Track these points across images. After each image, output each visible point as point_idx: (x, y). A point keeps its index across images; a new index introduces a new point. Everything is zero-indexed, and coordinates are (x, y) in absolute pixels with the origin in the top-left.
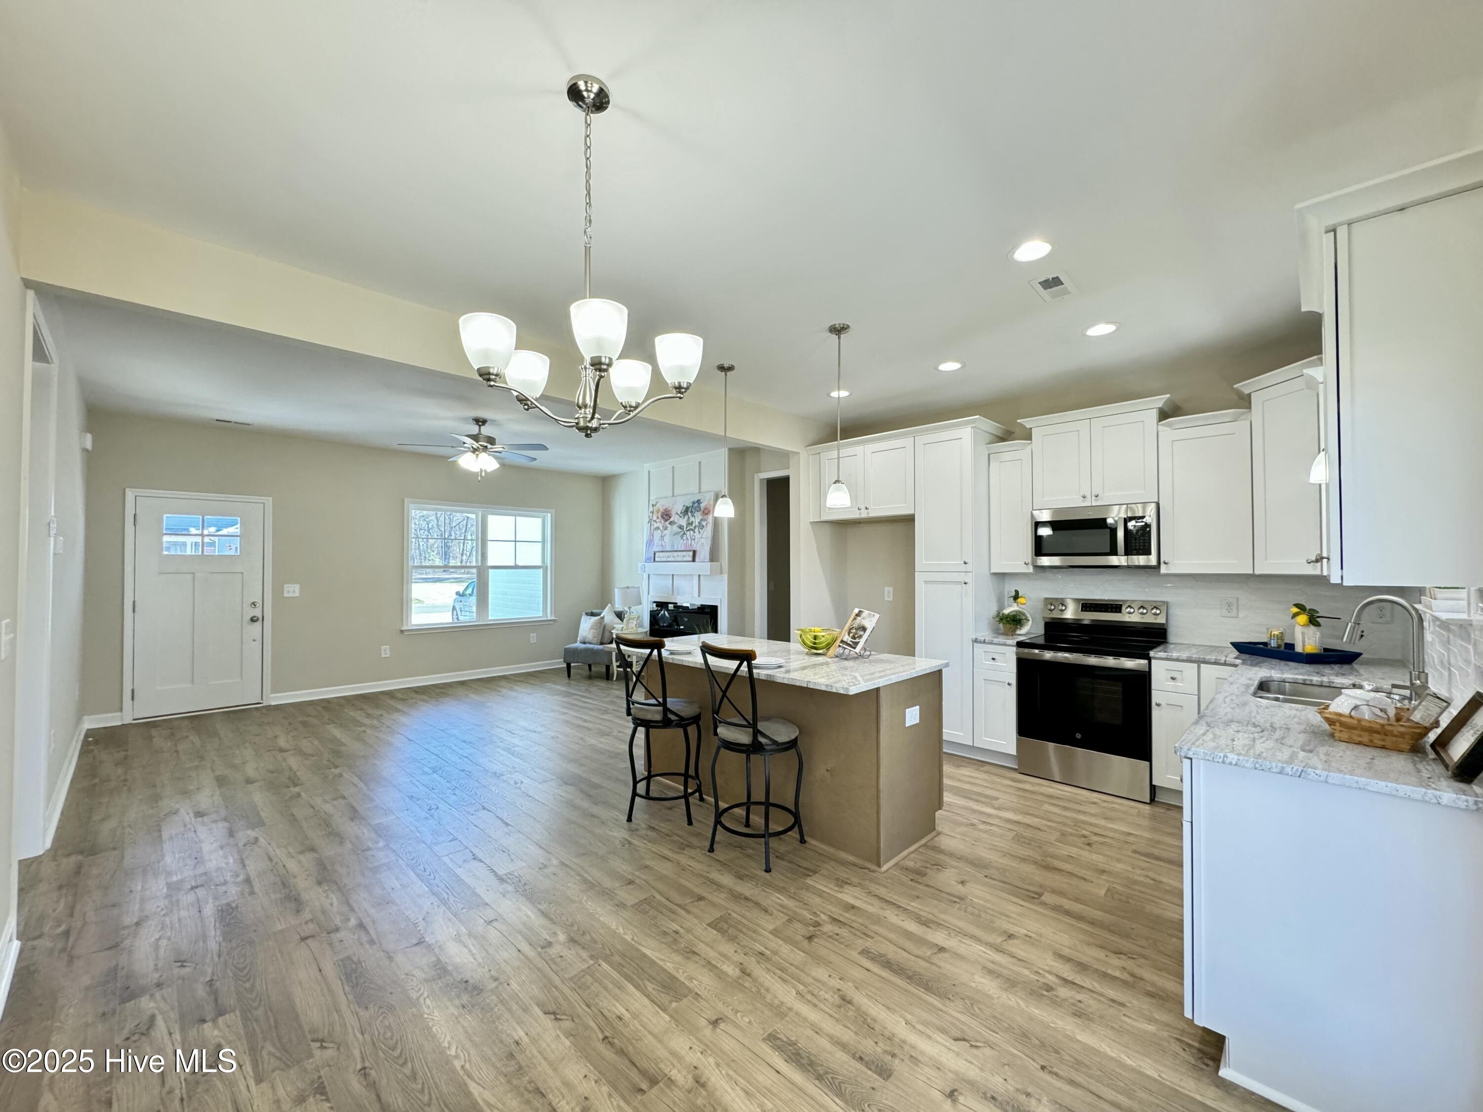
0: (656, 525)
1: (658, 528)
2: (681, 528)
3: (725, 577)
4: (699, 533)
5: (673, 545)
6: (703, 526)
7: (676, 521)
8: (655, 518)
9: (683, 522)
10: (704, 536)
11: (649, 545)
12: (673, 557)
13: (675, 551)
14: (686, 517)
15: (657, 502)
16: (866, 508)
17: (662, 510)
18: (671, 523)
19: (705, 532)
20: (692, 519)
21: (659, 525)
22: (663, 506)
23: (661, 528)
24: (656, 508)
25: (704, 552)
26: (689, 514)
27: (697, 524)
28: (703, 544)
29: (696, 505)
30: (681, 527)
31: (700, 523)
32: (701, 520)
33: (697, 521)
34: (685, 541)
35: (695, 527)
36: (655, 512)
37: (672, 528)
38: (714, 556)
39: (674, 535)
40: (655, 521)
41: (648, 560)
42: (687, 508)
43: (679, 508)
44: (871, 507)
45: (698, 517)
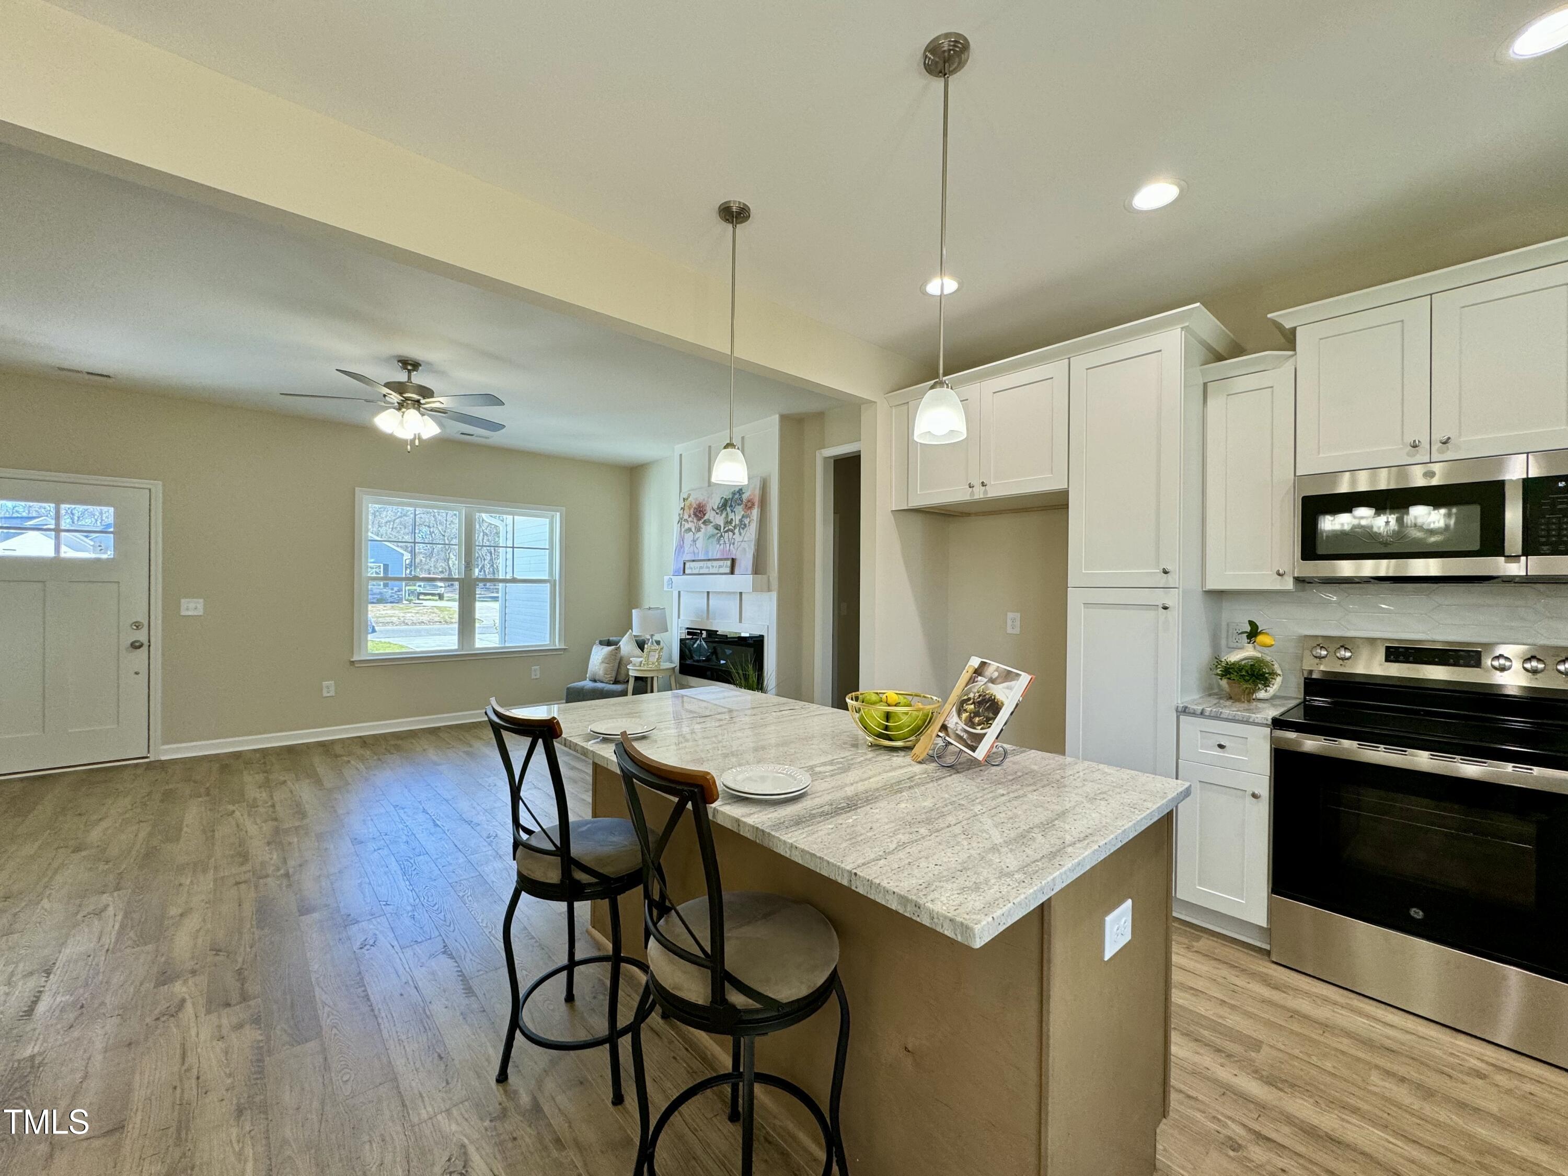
0: (687, 526)
1: (689, 530)
2: (717, 529)
3: (774, 595)
4: (740, 534)
5: (707, 552)
6: (745, 525)
7: (712, 519)
8: (686, 517)
9: (720, 520)
10: (746, 539)
11: (679, 552)
12: (708, 567)
13: (709, 560)
14: (724, 515)
15: (689, 496)
16: (983, 484)
17: (695, 506)
18: (704, 523)
19: (748, 534)
20: (731, 516)
21: (690, 525)
22: (696, 499)
23: (693, 530)
24: (687, 503)
25: (746, 561)
26: (728, 509)
27: (737, 522)
28: (744, 549)
29: (737, 496)
30: (717, 527)
31: (741, 521)
32: (743, 517)
33: (738, 517)
34: (722, 546)
35: (735, 527)
36: (686, 508)
37: (706, 530)
38: (758, 568)
39: (710, 537)
40: (686, 521)
41: (676, 574)
42: (726, 500)
43: (715, 502)
44: (991, 482)
45: (740, 511)
